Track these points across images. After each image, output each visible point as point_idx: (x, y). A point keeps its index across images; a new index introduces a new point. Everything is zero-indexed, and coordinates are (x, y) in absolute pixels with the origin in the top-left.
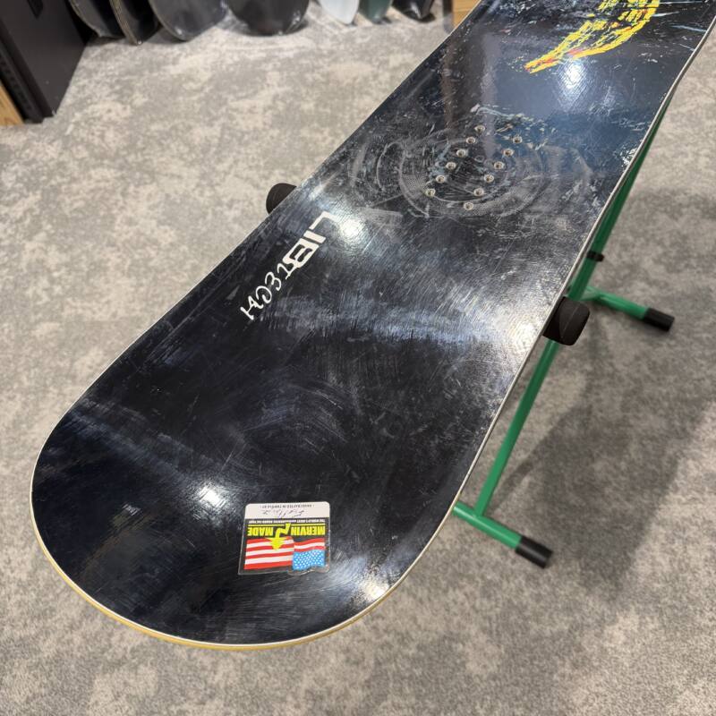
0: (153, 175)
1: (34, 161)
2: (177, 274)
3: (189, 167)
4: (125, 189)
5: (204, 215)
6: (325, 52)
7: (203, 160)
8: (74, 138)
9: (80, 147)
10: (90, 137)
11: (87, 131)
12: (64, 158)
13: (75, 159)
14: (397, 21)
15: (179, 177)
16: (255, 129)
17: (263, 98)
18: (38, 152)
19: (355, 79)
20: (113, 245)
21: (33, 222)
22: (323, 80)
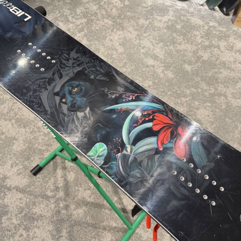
0: (123, 28)
1: (88, 8)
2: (120, 63)
3: (135, 30)
4: (113, 29)
5: (134, 48)
6: (190, 12)
7: (140, 30)
8: (103, 7)
9: (104, 10)
10: (108, 8)
11: (107, 6)
12: (98, 11)
13: (101, 13)
14: (217, 11)
15: (131, 33)
16: (159, 27)
17: (165, 18)
18: (90, 6)
19: (196, 24)
20: (104, 46)
21: (82, 27)
22: (186, 20)
